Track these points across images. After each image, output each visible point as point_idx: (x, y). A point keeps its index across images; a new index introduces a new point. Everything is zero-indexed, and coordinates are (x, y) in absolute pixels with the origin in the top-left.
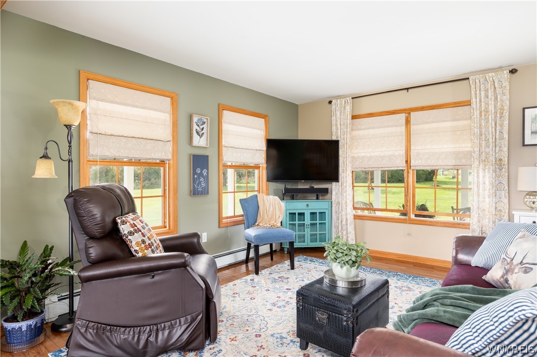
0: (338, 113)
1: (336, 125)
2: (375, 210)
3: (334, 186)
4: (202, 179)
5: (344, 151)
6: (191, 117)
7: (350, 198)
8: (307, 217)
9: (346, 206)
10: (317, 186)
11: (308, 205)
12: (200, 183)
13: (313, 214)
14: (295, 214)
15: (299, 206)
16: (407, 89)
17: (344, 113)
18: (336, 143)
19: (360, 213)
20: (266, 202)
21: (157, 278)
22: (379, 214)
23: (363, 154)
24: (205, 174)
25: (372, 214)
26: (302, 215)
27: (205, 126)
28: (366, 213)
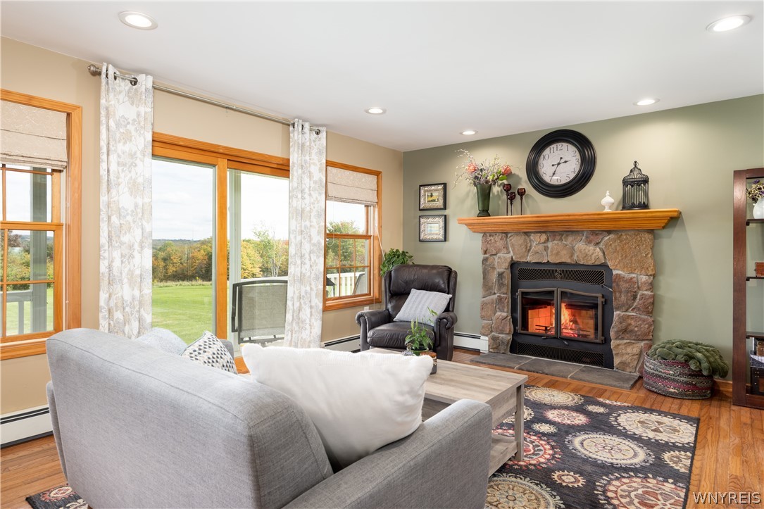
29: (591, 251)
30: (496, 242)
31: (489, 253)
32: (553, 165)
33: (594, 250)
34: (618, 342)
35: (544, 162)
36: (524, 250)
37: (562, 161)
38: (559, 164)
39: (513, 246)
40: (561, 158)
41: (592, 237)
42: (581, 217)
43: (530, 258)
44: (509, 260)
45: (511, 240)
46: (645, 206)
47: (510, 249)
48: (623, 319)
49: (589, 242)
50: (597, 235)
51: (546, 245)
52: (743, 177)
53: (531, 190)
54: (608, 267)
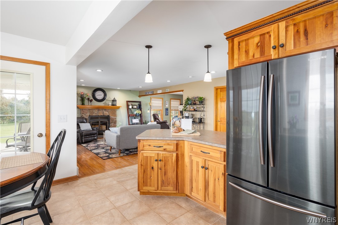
6: (165, 102)
12: (167, 113)
27: (168, 103)
29: (107, 113)
30: (85, 111)
31: (83, 114)
32: (98, 95)
35: (96, 94)
40: (100, 94)
43: (94, 115)
44: (89, 115)
46: (116, 105)
48: (112, 125)
49: (106, 111)
50: (108, 110)
51: (98, 112)
52: (127, 102)
53: (93, 100)
54: (109, 116)
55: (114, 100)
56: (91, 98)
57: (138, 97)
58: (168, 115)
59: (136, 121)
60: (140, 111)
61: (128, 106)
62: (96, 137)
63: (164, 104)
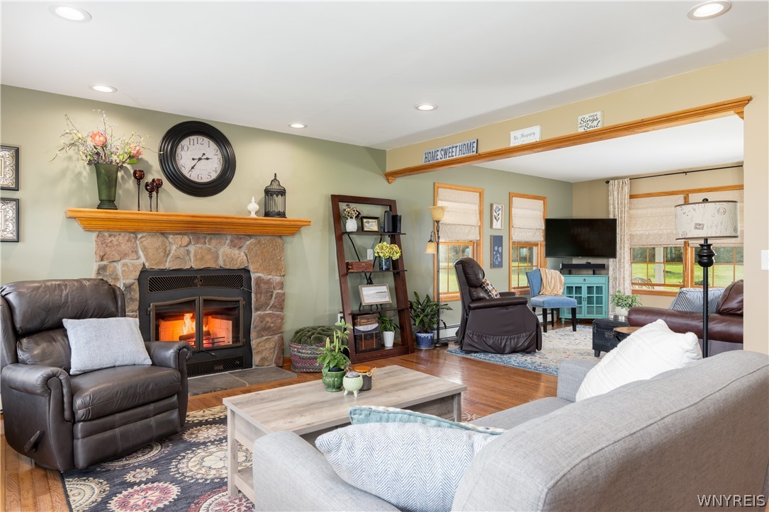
0: (616, 193)
1: (614, 204)
2: (654, 285)
3: (611, 262)
4: (498, 255)
5: (621, 229)
6: (492, 205)
7: (627, 274)
8: (584, 291)
9: (624, 281)
10: (593, 261)
11: (585, 280)
12: (497, 258)
13: (590, 289)
14: (572, 287)
15: (576, 280)
16: (686, 173)
17: (622, 193)
18: (615, 221)
19: (637, 288)
20: (548, 275)
21: (510, 310)
22: (657, 289)
23: (641, 232)
24: (500, 251)
25: (651, 289)
26: (579, 289)
27: (500, 212)
28: (645, 288)
29: (237, 256)
30: (119, 244)
31: (107, 259)
32: (193, 159)
33: (239, 254)
34: (259, 340)
35: (183, 153)
36: (162, 254)
37: (204, 157)
38: (200, 159)
39: (145, 249)
40: (204, 154)
41: (236, 241)
42: (238, 221)
43: (168, 265)
44: (140, 268)
45: (142, 242)
46: (282, 215)
47: (141, 253)
48: (262, 318)
49: (233, 245)
50: (240, 239)
51: (187, 248)
52: (336, 199)
53: (167, 185)
54: (247, 271)
55: (275, 187)
56: (156, 173)
57: (383, 181)
58: (500, 265)
59: (375, 294)
60: (395, 247)
61: (338, 219)
62: (175, 415)
63: (487, 213)
